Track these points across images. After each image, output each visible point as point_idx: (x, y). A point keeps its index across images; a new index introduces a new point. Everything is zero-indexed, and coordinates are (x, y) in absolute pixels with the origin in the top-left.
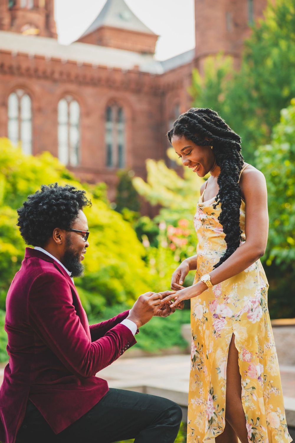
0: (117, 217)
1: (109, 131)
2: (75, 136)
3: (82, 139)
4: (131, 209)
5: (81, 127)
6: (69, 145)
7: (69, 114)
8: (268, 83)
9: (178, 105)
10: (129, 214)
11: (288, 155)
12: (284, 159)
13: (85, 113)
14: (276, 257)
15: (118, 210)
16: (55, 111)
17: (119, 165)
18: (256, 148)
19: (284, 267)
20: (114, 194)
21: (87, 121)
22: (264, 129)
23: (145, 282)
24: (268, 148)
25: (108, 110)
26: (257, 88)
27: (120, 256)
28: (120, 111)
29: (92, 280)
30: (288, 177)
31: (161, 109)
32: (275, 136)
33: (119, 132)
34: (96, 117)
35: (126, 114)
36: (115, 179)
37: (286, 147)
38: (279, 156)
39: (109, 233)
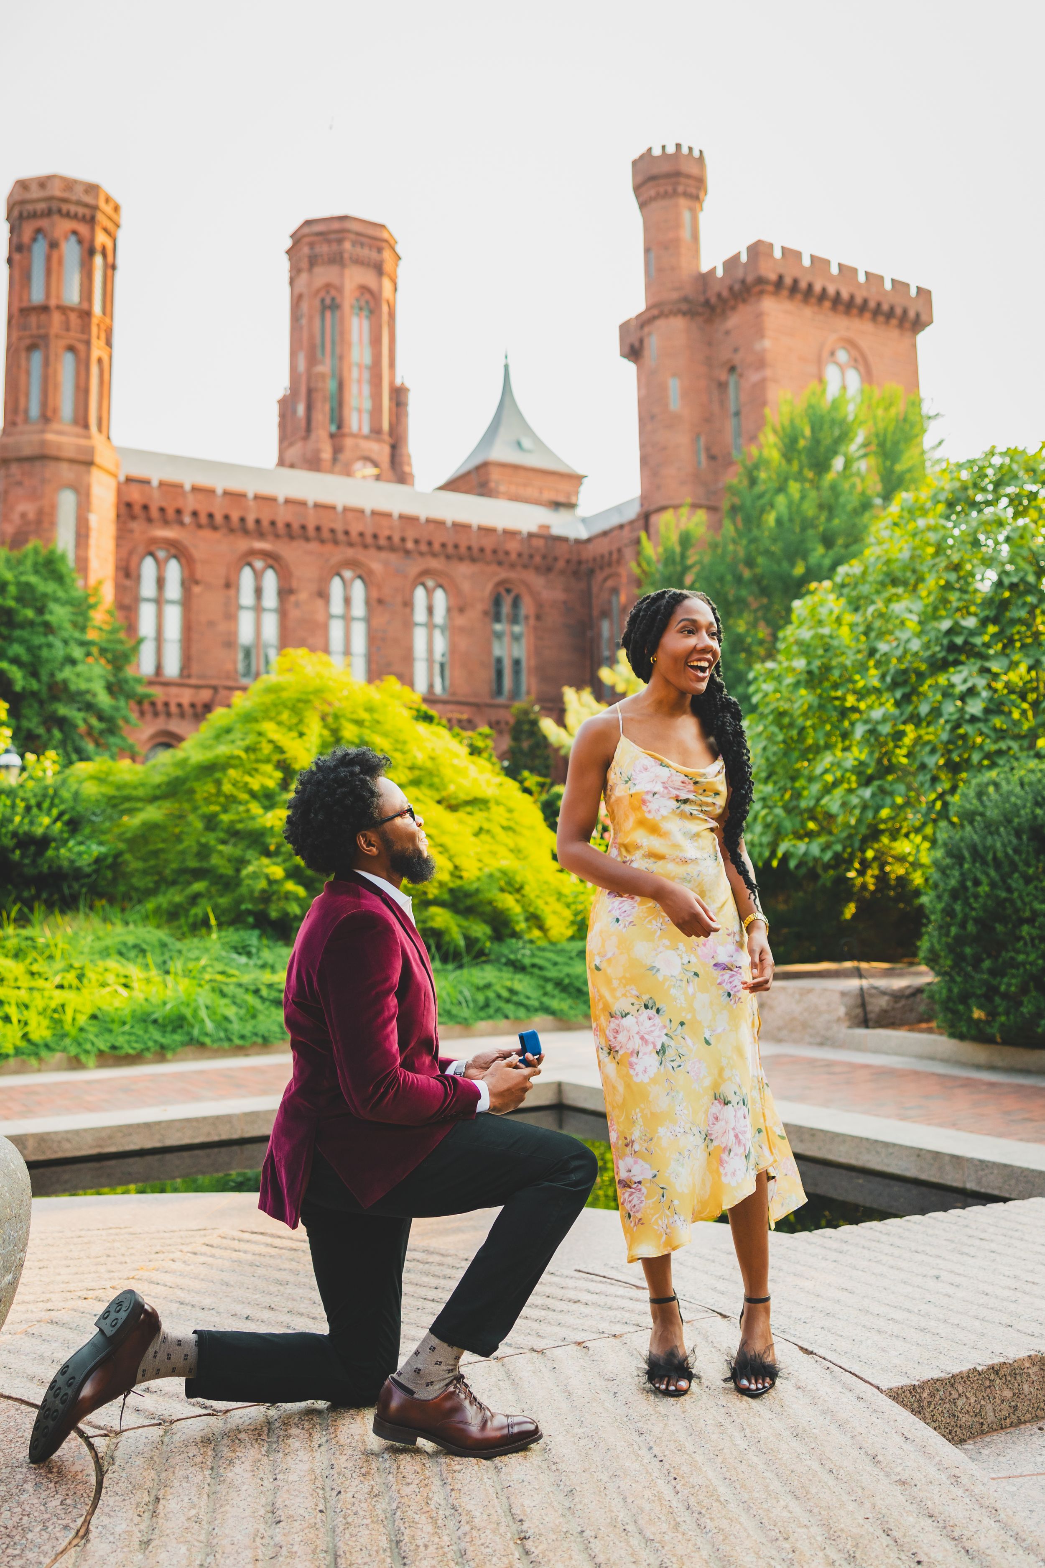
0: (512, 785)
1: (499, 636)
2: (440, 644)
3: (453, 649)
4: (532, 770)
5: (451, 630)
6: (430, 660)
7: (430, 610)
8: (767, 553)
9: (615, 591)
10: (532, 780)
11: (804, 676)
12: (797, 684)
13: (457, 608)
14: (786, 857)
15: (512, 772)
16: (408, 604)
17: (515, 694)
18: (750, 667)
19: (803, 871)
20: (506, 743)
21: (460, 621)
22: (762, 633)
23: (560, 896)
24: (770, 665)
25: (497, 602)
26: (750, 563)
27: (516, 851)
28: (516, 603)
29: (468, 895)
30: (805, 715)
31: (587, 597)
32: (781, 646)
33: (516, 638)
34: (475, 613)
35: (527, 607)
36: (509, 716)
37: (800, 664)
38: (789, 680)
39: (498, 813)
